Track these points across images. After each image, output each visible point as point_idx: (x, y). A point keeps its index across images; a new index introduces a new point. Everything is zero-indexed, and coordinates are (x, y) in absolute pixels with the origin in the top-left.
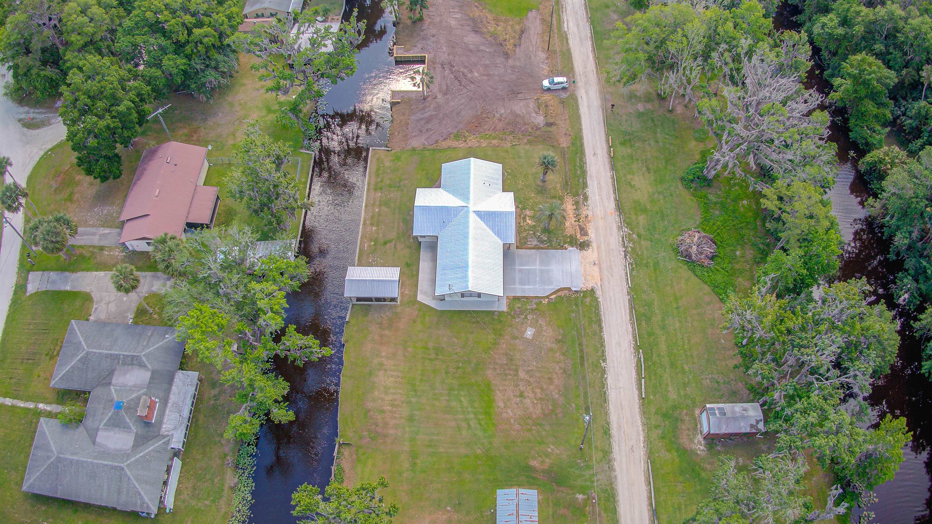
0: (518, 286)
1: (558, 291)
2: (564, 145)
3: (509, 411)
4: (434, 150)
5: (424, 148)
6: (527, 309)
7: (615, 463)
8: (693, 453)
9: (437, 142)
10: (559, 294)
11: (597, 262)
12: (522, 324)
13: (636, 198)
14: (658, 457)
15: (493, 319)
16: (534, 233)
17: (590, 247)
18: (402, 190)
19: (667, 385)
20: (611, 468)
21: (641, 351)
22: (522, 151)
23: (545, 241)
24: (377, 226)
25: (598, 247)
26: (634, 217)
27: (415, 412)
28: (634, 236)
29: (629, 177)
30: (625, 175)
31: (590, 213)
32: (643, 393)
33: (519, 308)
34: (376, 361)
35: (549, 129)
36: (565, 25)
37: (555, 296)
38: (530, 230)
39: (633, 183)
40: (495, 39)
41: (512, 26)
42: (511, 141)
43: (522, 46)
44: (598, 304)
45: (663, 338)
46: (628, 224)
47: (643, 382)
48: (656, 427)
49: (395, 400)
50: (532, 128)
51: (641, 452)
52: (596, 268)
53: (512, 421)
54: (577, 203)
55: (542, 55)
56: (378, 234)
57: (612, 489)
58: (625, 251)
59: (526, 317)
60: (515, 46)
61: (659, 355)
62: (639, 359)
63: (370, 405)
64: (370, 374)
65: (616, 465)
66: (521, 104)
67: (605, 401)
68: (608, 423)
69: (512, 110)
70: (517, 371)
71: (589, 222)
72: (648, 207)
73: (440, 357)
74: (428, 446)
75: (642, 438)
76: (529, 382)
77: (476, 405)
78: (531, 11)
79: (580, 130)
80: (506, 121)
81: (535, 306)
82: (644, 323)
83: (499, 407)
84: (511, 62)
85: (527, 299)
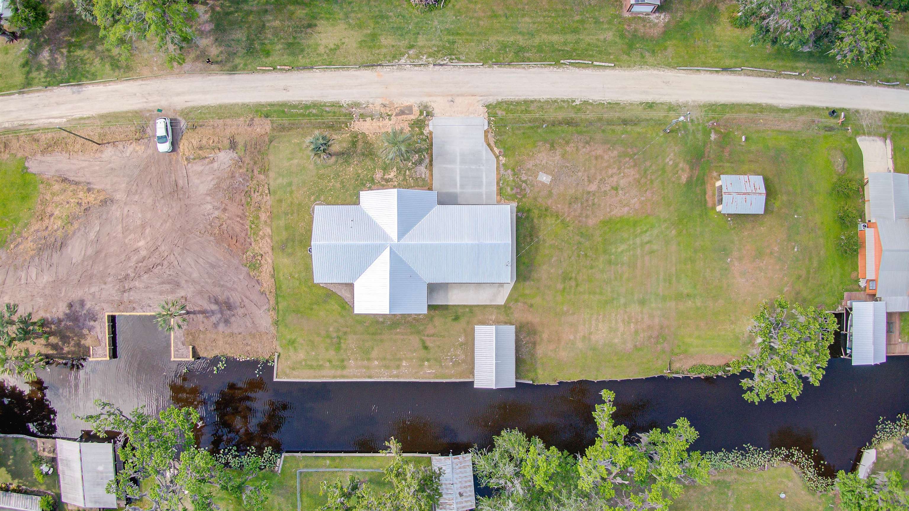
0: (484, 190)
1: (489, 145)
2: (268, 128)
3: (633, 201)
4: (277, 296)
5: (274, 309)
6: (514, 180)
7: (681, 101)
8: (667, 26)
9: (263, 293)
10: (492, 144)
11: (450, 98)
12: (533, 186)
13: (355, 45)
14: (672, 59)
15: (527, 218)
16: (409, 169)
17: (429, 104)
18: (345, 333)
19: (598, 40)
20: (686, 105)
21: (562, 61)
22: (279, 181)
23: (420, 156)
24: (400, 360)
25: (429, 95)
26: (384, 50)
27: (635, 299)
28: (411, 52)
29: (321, 50)
30: (319, 55)
31: (379, 101)
32: (610, 65)
33: (512, 189)
34: (580, 345)
35: (240, 146)
36: (57, 121)
37: (495, 149)
38: (405, 175)
39: (332, 46)
40: (76, 218)
41: (53, 194)
42: (261, 195)
43: (91, 180)
44: (506, 102)
45: (544, 36)
46: (394, 57)
47: (598, 63)
48: (643, 57)
49: (623, 321)
50: (240, 167)
51: (670, 75)
52: (458, 100)
53: (643, 199)
54: (363, 116)
55: (109, 152)
56: (412, 359)
57: (704, 106)
58: (434, 65)
59: (525, 182)
60: (89, 190)
61: (565, 43)
62: (571, 64)
63: (630, 346)
64: (594, 349)
65: (682, 100)
66: (197, 181)
67: (618, 104)
68: (641, 103)
69: (207, 195)
71: (392, 103)
72: (369, 32)
73: (574, 275)
74: (670, 283)
75: (656, 72)
76: (601, 180)
77: (625, 235)
78: (27, 168)
79: (244, 106)
80: (227, 201)
81: (509, 171)
82: (526, 55)
83: (628, 213)
84: (119, 196)
85: (500, 180)
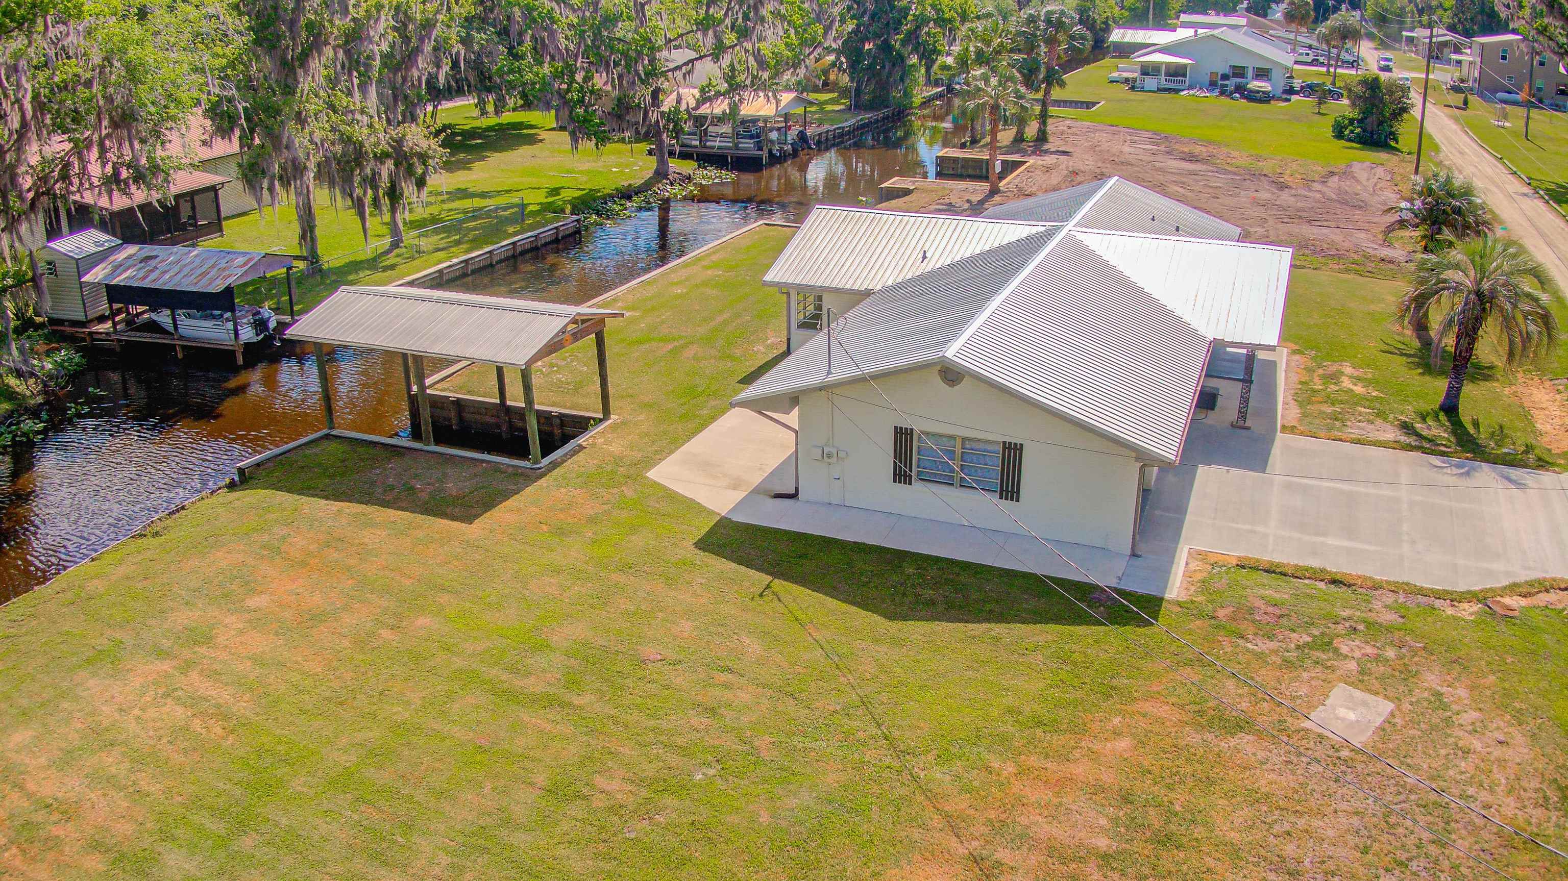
85: (1334, 582)
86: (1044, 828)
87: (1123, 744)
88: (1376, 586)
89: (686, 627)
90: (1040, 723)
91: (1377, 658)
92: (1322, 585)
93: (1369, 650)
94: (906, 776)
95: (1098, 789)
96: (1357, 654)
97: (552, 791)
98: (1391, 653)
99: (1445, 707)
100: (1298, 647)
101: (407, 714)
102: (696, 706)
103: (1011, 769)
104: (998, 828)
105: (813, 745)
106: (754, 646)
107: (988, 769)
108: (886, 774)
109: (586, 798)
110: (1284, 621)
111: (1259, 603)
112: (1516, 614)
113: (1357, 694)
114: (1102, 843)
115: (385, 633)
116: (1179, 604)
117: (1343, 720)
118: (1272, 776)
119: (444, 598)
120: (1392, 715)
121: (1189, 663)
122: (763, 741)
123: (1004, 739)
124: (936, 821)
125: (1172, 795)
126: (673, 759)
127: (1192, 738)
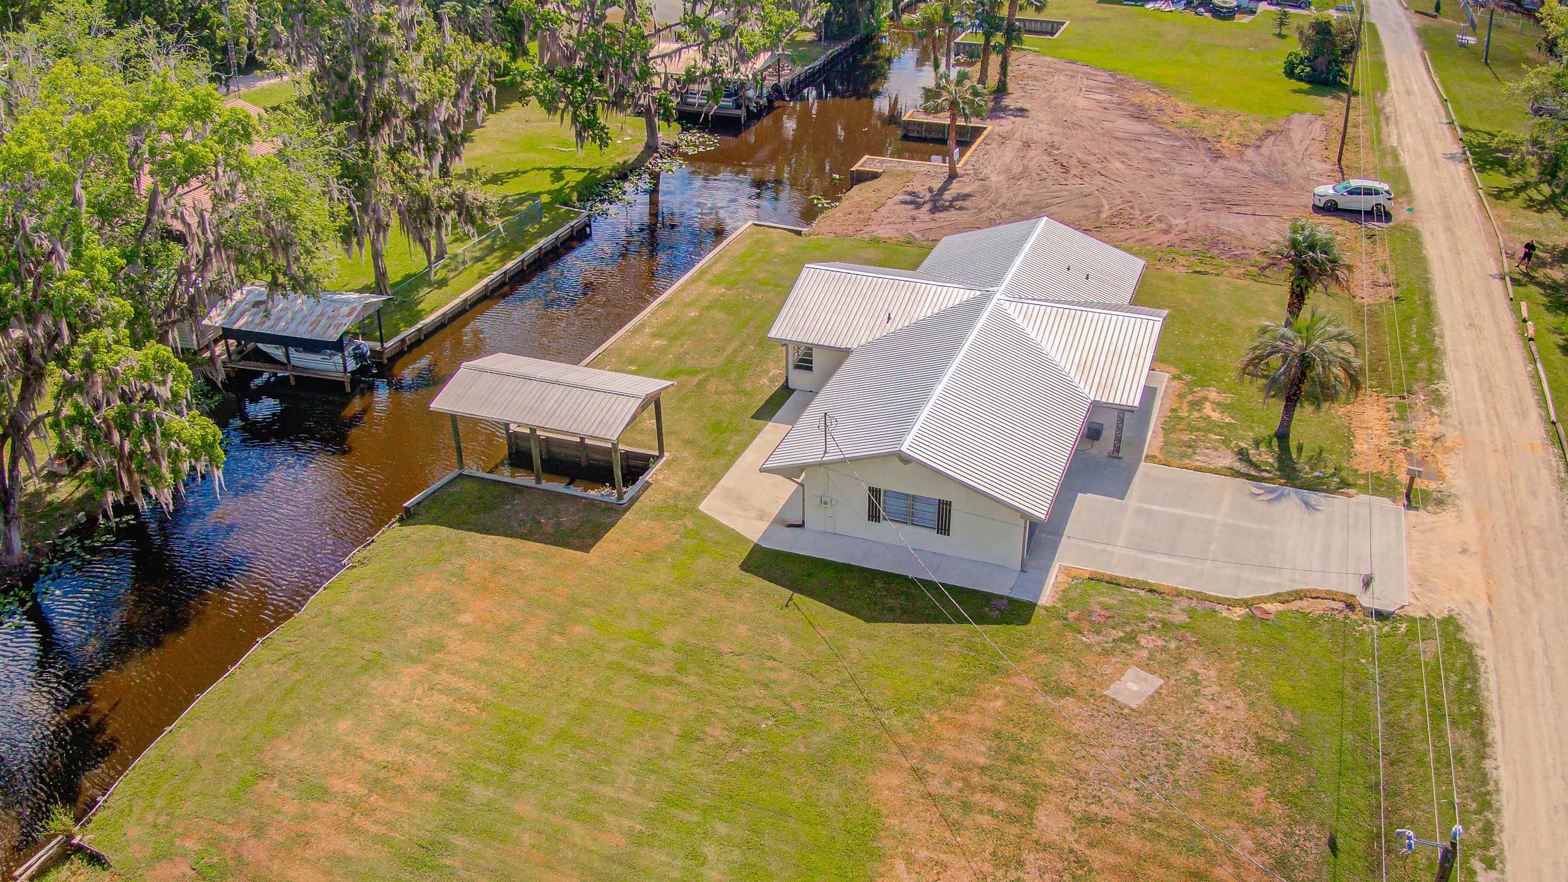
2: (1369, 301)
6: (1143, 618)
10: (1300, 605)
11: (1474, 550)
12: (1109, 653)
16: (1225, 441)
17: (1451, 508)
23: (1268, 464)
24: (673, 339)
25: (1482, 514)
31: (1453, 434)
33: (1107, 607)
37: (1281, 606)
38: (1210, 432)
42: (1192, 265)
43: (1264, 149)
52: (1471, 564)
54: (1401, 408)
55: (1321, 166)
56: (663, 353)
59: (1131, 639)
60: (1245, 146)
66: (1241, 220)
69: (1207, 224)
70: (1030, 803)
71: (1447, 449)
79: (1426, 280)
80: (1185, 236)
81: (1183, 617)
84: (1225, 163)
85: (1151, 591)
86: (950, 751)
87: (999, 703)
88: (1179, 594)
89: (743, 629)
90: (953, 690)
91: (1164, 649)
92: (1142, 593)
93: (1160, 643)
94: (877, 722)
95: (983, 730)
96: (1151, 645)
97: (683, 737)
98: (1173, 645)
99: (1198, 683)
100: (1114, 640)
101: (588, 693)
102: (756, 682)
103: (936, 718)
104: (927, 752)
105: (825, 705)
106: (785, 642)
107: (923, 719)
108: (866, 722)
109: (702, 740)
110: (1110, 621)
111: (1097, 608)
112: (1272, 616)
113: (1143, 673)
114: (981, 761)
115: (556, 638)
116: (1046, 609)
117: (1130, 690)
118: (1082, 724)
119: (587, 612)
120: (1161, 687)
121: (1045, 651)
122: (797, 704)
123: (932, 700)
124: (894, 749)
125: (1023, 734)
126: (747, 716)
127: (1040, 699)
